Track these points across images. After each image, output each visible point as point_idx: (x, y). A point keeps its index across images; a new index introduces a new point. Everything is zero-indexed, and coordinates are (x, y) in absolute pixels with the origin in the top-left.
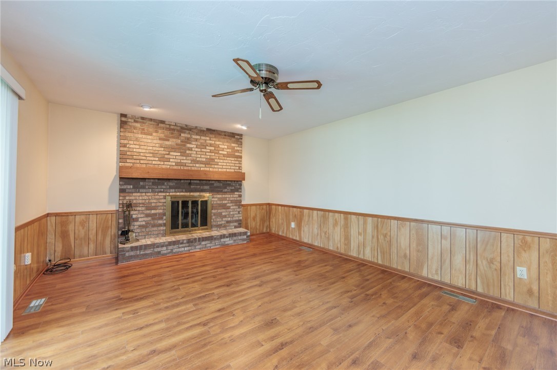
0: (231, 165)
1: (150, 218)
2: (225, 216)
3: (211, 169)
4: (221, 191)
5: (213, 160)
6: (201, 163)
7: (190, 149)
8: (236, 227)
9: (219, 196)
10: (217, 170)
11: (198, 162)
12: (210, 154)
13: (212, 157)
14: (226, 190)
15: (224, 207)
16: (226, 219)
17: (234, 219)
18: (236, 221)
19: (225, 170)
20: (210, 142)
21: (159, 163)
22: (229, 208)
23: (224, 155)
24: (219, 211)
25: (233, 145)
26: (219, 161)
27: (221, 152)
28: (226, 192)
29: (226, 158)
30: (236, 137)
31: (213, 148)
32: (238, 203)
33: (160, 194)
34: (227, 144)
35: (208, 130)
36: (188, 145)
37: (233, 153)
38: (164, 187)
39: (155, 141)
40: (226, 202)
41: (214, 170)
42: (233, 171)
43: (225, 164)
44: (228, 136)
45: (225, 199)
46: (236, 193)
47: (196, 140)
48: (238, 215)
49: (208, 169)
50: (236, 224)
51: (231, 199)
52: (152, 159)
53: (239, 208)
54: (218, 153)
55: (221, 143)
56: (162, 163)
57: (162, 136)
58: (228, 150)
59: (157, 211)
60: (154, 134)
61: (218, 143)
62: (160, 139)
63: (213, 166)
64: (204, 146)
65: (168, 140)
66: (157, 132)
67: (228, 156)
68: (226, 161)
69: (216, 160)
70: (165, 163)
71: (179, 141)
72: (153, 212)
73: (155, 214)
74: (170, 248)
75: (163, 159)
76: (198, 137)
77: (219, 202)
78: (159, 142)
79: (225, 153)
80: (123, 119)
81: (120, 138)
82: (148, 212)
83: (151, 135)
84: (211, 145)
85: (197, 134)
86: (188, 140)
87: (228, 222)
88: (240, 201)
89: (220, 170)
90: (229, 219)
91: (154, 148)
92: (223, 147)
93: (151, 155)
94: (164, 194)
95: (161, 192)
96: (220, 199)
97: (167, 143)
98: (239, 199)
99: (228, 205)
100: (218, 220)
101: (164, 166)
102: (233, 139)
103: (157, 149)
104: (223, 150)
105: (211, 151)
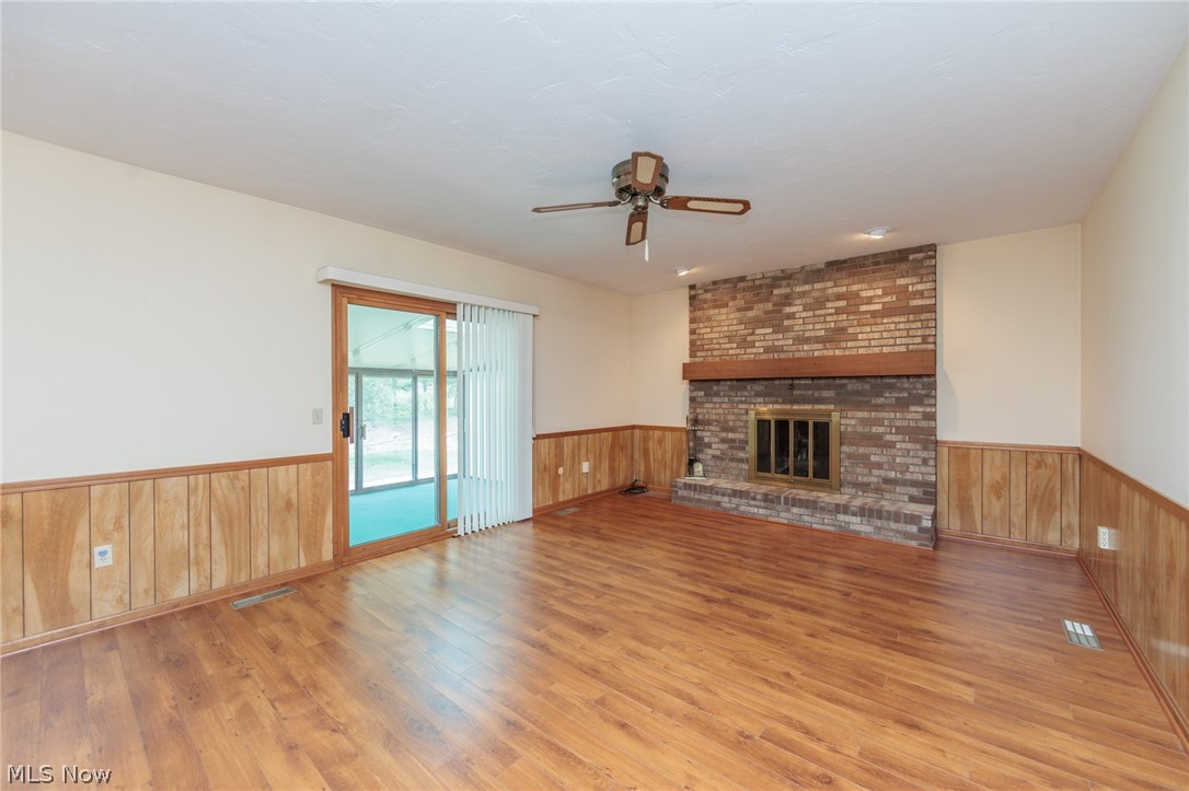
0: (897, 334)
1: (726, 446)
2: (879, 466)
3: (838, 352)
4: (868, 403)
5: (843, 330)
6: (818, 340)
7: (791, 316)
8: (913, 499)
9: (860, 414)
10: (854, 352)
11: (807, 340)
12: (835, 318)
13: (840, 325)
14: (880, 401)
15: (877, 441)
16: (882, 473)
17: (908, 476)
18: (914, 484)
19: (877, 350)
20: (836, 290)
21: (738, 351)
22: (892, 445)
23: (874, 314)
24: (861, 450)
25: (901, 282)
26: (858, 329)
27: (864, 308)
28: (882, 405)
29: (879, 320)
30: (911, 257)
31: (842, 303)
32: (926, 437)
33: (740, 406)
34: (881, 284)
35: (830, 264)
36: (788, 310)
37: (903, 304)
38: (746, 394)
39: (732, 316)
40: (881, 430)
41: (847, 353)
42: (903, 349)
43: (877, 335)
44: (886, 263)
45: (879, 422)
46: (913, 408)
47: (804, 294)
48: (923, 469)
49: (831, 353)
50: (914, 491)
51: (898, 423)
52: (728, 346)
53: (925, 449)
54: (854, 313)
55: (864, 286)
56: (743, 352)
57: (741, 303)
58: (886, 299)
60: (731, 304)
61: (855, 288)
62: (739, 310)
63: (844, 345)
64: (820, 303)
65: (751, 309)
66: (734, 298)
67: (888, 311)
68: (881, 328)
69: (850, 330)
70: (749, 350)
71: (769, 306)
72: (731, 435)
73: (733, 441)
74: (735, 500)
75: (745, 343)
76: (807, 287)
77: (860, 429)
78: (737, 315)
79: (878, 307)
80: (693, 293)
81: (692, 321)
82: (724, 434)
83: (727, 306)
84: (839, 297)
85: (806, 282)
86: (787, 300)
87: (887, 481)
88: (933, 431)
89: (861, 351)
90: (892, 475)
91: (731, 328)
92: (870, 293)
93: (726, 340)
94: (746, 406)
95: (741, 402)
96: (863, 421)
97: (750, 314)
98: (924, 424)
99: (888, 437)
100: (859, 470)
101: (745, 357)
102: (903, 267)
103: (735, 328)
104: (869, 301)
105: (838, 311)
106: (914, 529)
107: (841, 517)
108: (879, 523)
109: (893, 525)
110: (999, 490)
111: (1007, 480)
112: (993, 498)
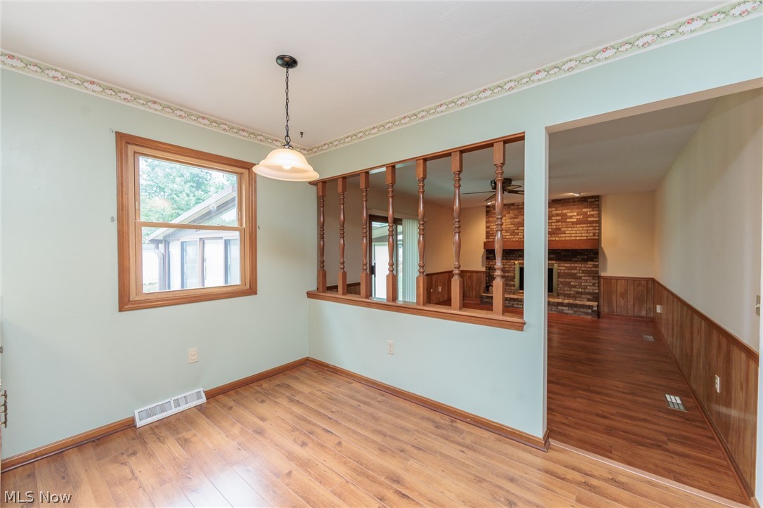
0: (583, 232)
1: (505, 279)
2: (575, 286)
3: (557, 239)
4: (570, 260)
5: (560, 229)
8: (589, 300)
9: (566, 265)
10: (564, 239)
12: (556, 224)
13: (558, 227)
14: (575, 259)
15: (574, 276)
16: (576, 289)
17: (587, 291)
18: (589, 294)
19: (574, 238)
20: (556, 212)
22: (580, 278)
23: (573, 223)
24: (567, 280)
25: (584, 210)
26: (566, 229)
27: (568, 220)
28: (576, 261)
29: (575, 226)
30: (589, 200)
31: (559, 218)
32: (595, 275)
33: (512, 261)
34: (576, 210)
37: (584, 219)
38: (514, 256)
39: (507, 221)
40: (576, 271)
41: (561, 239)
42: (585, 238)
43: (574, 232)
44: (578, 201)
45: (574, 268)
46: (589, 263)
48: (593, 288)
49: (554, 239)
50: (589, 297)
51: (583, 269)
53: (593, 279)
54: (565, 222)
55: (569, 211)
56: (513, 237)
58: (578, 217)
59: (510, 274)
60: (507, 215)
61: (565, 211)
62: (511, 218)
63: (560, 235)
66: (509, 213)
67: (579, 222)
68: (576, 229)
69: (563, 229)
70: (516, 237)
72: (507, 274)
73: (509, 276)
74: (512, 302)
75: (513, 233)
77: (566, 271)
78: (510, 220)
79: (575, 220)
80: (488, 209)
81: (487, 222)
82: (504, 274)
84: (557, 215)
87: (578, 293)
88: (598, 272)
89: (567, 238)
90: (580, 290)
92: (571, 214)
93: (505, 232)
94: (514, 261)
95: (512, 259)
96: (568, 268)
97: (517, 220)
98: (593, 269)
99: (578, 275)
100: (566, 289)
101: (514, 239)
102: (585, 204)
104: (571, 217)
105: (557, 221)
106: (590, 311)
107: (560, 308)
108: (575, 309)
109: (582, 310)
110: (624, 295)
111: (626, 291)
112: (621, 299)
